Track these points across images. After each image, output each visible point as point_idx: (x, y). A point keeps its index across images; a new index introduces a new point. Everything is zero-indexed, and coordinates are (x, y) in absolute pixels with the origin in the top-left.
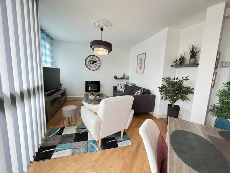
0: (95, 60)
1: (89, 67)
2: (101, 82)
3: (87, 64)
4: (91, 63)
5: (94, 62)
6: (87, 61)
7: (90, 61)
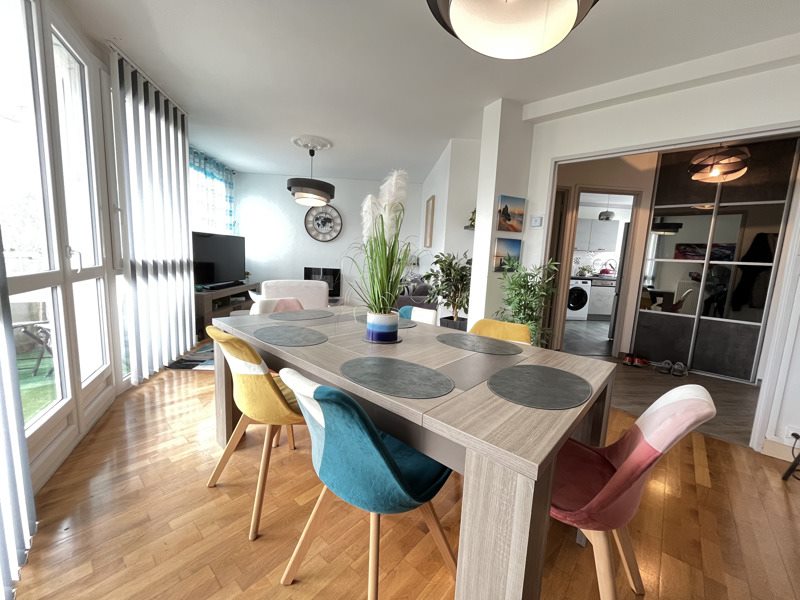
0: (328, 216)
1: (314, 233)
2: (342, 272)
3: (310, 226)
4: (320, 222)
5: (326, 221)
6: (311, 219)
7: (317, 219)
